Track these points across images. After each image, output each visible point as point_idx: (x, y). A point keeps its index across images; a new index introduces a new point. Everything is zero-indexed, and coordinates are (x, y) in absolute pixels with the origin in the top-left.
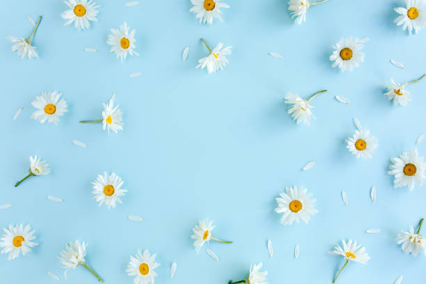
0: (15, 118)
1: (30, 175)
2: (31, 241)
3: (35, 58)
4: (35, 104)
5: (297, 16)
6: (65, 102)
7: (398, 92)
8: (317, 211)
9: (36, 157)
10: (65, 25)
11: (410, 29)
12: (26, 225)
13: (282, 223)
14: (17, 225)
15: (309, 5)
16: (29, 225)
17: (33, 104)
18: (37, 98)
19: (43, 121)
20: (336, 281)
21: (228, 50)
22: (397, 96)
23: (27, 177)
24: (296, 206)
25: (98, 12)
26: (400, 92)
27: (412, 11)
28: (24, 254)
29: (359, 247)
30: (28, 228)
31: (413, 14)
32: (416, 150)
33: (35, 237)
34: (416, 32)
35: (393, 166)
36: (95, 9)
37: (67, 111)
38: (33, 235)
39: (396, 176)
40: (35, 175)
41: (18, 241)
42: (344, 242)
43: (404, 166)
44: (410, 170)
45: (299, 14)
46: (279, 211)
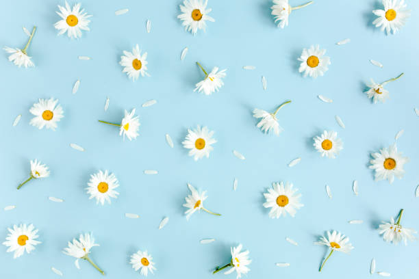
0: (15, 124)
1: (31, 178)
2: (35, 239)
3: (31, 67)
4: (33, 111)
5: (280, 21)
6: (61, 108)
7: (377, 91)
8: (303, 205)
9: (36, 161)
10: (58, 35)
11: (389, 30)
12: (29, 224)
13: (270, 216)
14: (21, 225)
15: (291, 10)
16: (32, 225)
17: (31, 111)
18: (35, 105)
19: (41, 127)
20: (321, 270)
21: (223, 73)
22: (376, 94)
23: (29, 180)
24: (282, 201)
25: (89, 21)
26: (380, 91)
27: (390, 13)
28: (29, 252)
29: (342, 237)
30: (31, 227)
31: (391, 15)
32: (395, 145)
33: (37, 236)
34: (394, 32)
35: (374, 161)
36: (87, 19)
37: (63, 116)
38: (37, 234)
39: (376, 170)
40: (35, 178)
41: (23, 240)
42: (329, 234)
43: (384, 160)
44: (390, 164)
45: (281, 19)
46: (266, 206)
